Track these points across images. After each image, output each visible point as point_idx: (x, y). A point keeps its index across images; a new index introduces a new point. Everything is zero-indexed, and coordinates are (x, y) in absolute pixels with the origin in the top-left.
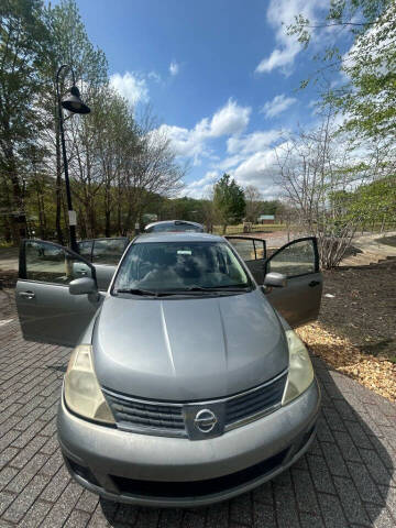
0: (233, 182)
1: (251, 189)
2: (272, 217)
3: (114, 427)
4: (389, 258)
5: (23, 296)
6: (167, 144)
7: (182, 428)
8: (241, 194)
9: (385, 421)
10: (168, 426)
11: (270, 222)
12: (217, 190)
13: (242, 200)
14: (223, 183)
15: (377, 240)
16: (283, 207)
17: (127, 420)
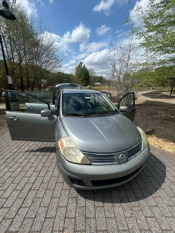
0: (84, 66)
1: (91, 70)
2: (100, 84)
3: (91, 164)
4: (147, 101)
5: (11, 119)
6: (52, 43)
7: (115, 161)
8: (88, 72)
9: (159, 154)
10: (110, 162)
11: (99, 85)
12: (77, 70)
13: (88, 75)
14: (80, 66)
15: (142, 94)
16: (104, 79)
17: (95, 162)
